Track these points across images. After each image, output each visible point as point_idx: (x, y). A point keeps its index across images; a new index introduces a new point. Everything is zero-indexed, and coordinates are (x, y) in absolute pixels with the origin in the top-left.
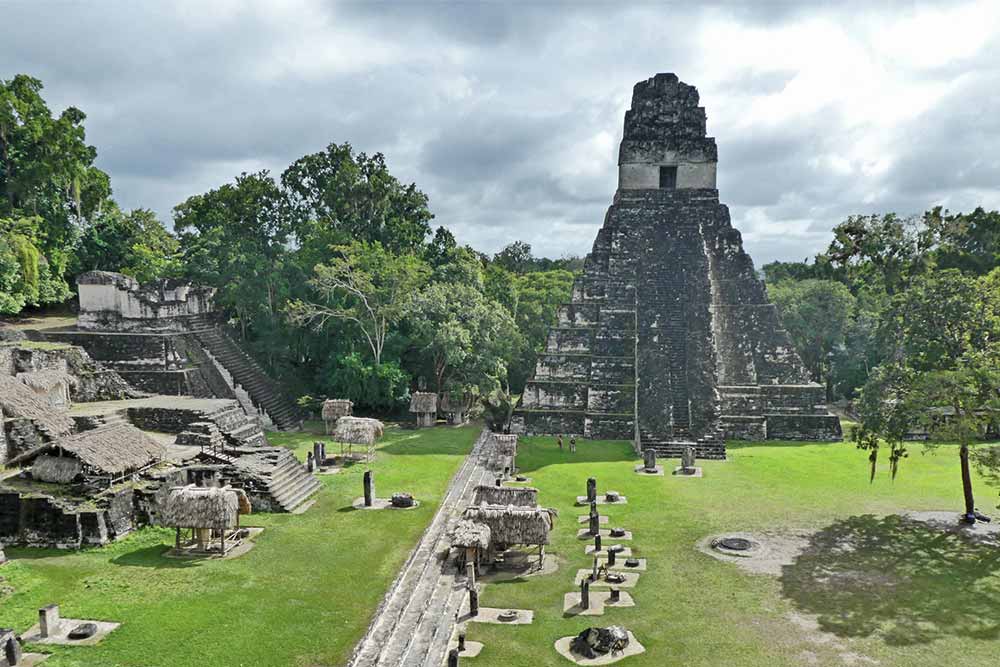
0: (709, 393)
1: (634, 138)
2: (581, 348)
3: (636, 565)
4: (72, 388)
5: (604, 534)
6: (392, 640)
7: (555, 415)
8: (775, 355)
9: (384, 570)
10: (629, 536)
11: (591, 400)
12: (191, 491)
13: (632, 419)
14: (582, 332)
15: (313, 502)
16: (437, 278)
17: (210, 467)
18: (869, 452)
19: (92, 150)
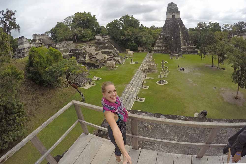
0: (180, 47)
1: (168, 11)
2: (162, 41)
3: (168, 72)
4: (95, 49)
5: (164, 67)
6: (134, 81)
7: (158, 50)
8: (189, 42)
9: (134, 72)
10: (168, 68)
11: (163, 48)
12: (109, 62)
13: (169, 51)
14: (162, 38)
15: (125, 63)
16: (141, 31)
17: (112, 58)
18: (201, 56)
19: (96, 19)
